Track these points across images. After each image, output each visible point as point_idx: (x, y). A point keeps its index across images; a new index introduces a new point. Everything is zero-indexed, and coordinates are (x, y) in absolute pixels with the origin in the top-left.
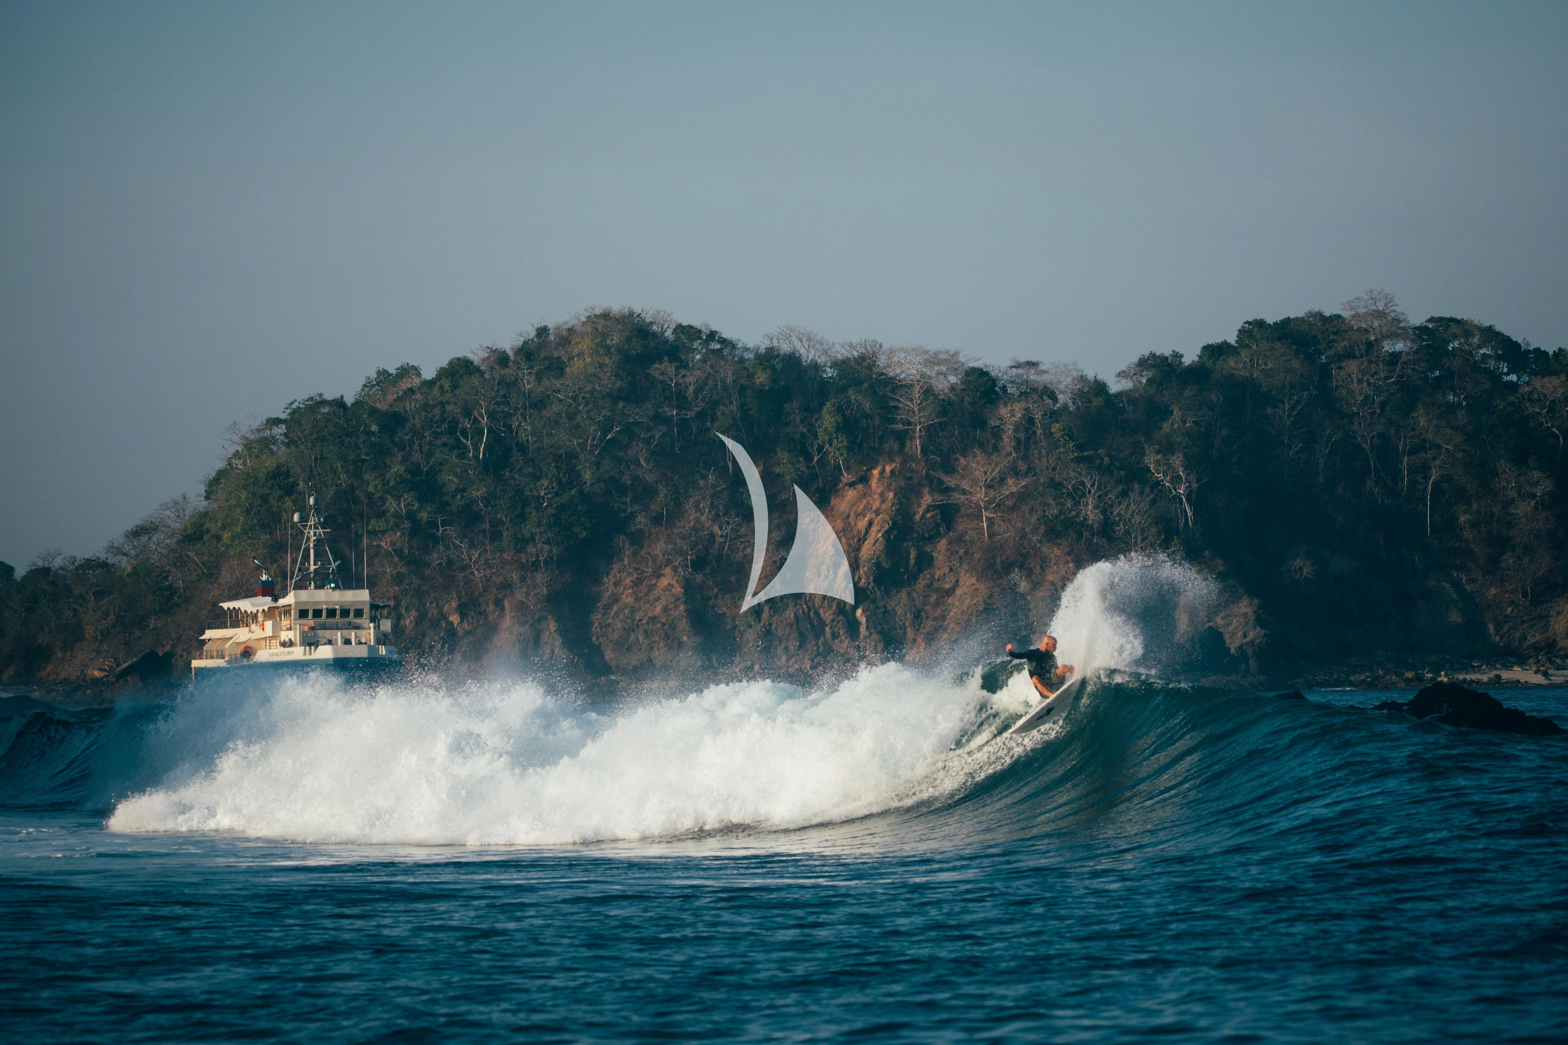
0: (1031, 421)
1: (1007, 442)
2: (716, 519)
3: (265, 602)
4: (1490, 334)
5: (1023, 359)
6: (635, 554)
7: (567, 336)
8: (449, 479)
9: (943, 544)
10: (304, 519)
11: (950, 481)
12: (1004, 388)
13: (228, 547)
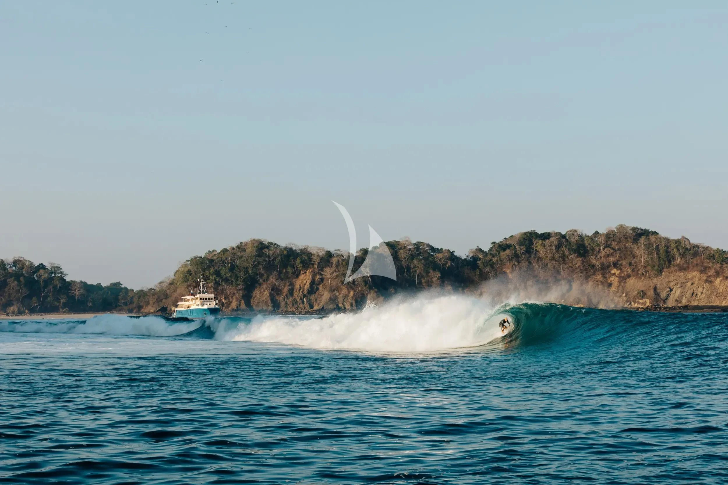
0: (339, 261)
1: (334, 265)
2: (276, 280)
3: (192, 297)
4: (428, 245)
5: (337, 249)
6: (260, 287)
7: (246, 244)
8: (223, 272)
9: (321, 286)
10: (200, 280)
11: (323, 273)
12: (333, 255)
13: (179, 286)
